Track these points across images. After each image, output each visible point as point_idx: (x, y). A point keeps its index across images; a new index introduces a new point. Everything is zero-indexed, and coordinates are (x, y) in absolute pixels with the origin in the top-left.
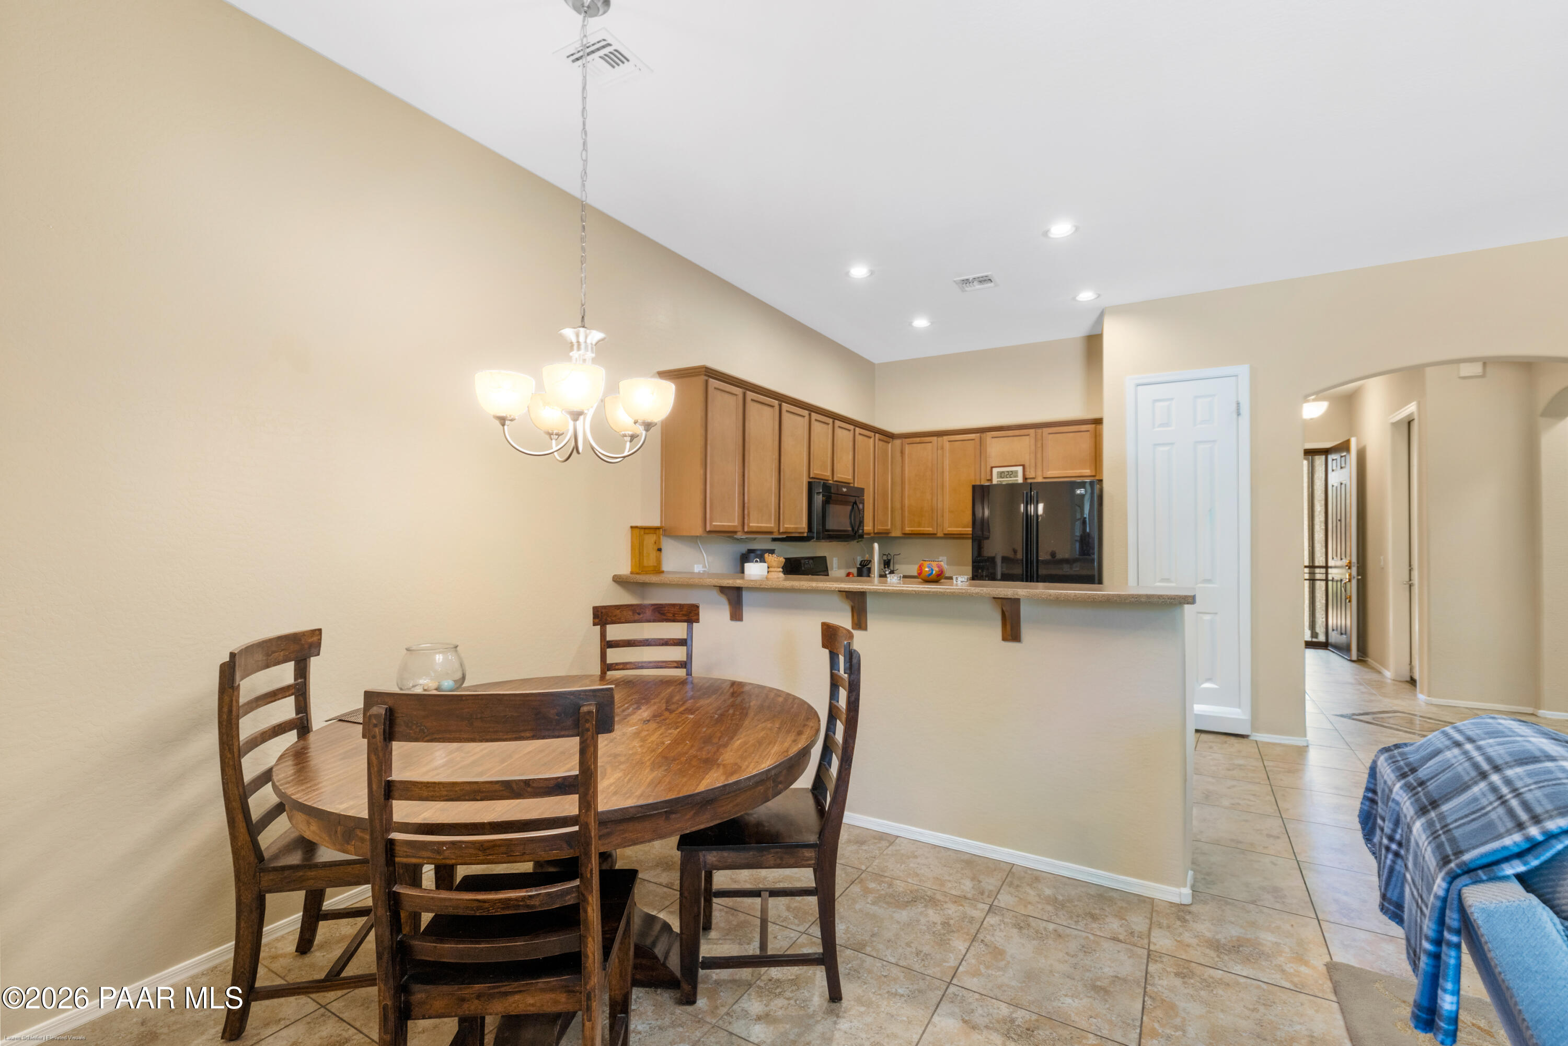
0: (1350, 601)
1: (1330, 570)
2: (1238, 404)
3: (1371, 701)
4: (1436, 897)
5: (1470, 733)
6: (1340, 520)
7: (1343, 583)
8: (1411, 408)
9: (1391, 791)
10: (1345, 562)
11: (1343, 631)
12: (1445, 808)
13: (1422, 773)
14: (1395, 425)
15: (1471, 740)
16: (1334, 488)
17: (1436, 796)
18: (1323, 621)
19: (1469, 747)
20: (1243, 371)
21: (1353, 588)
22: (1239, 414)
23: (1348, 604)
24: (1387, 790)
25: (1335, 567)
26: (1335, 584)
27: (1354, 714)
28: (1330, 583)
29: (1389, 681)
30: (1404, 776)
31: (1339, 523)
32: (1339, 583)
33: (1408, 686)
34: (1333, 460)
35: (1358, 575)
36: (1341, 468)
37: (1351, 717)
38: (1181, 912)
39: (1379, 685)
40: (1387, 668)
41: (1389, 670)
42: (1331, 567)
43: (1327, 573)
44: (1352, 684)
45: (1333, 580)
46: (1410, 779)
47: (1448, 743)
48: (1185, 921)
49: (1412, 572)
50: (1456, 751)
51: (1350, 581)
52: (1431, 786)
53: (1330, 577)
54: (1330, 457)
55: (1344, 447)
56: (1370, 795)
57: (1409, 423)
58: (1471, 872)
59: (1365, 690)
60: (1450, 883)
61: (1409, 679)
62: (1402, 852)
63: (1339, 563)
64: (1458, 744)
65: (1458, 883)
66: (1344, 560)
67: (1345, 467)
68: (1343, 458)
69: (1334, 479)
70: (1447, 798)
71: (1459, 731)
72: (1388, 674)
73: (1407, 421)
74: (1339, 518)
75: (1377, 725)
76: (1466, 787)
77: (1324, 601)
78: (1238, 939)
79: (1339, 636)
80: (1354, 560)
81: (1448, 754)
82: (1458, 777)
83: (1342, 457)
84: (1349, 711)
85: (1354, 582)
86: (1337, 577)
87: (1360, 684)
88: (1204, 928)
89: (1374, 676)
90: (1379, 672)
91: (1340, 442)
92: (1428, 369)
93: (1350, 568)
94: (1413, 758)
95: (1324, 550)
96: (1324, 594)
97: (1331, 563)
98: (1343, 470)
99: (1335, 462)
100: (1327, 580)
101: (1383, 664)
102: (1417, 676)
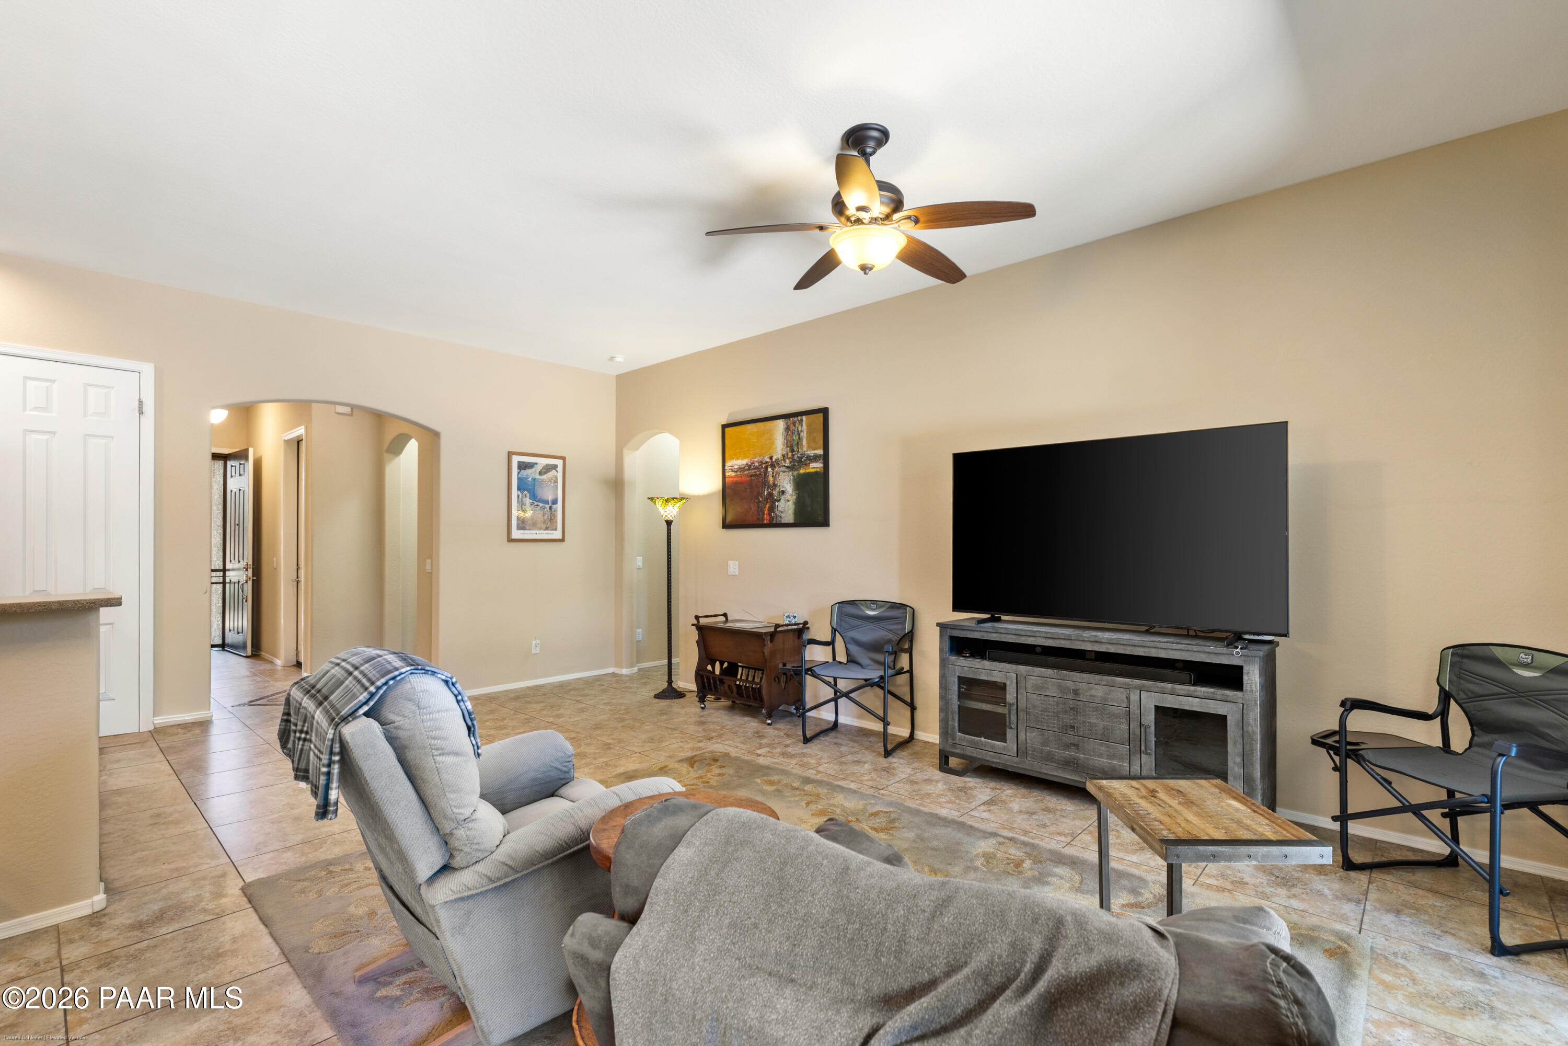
0: (246, 601)
1: (228, 573)
2: (141, 402)
3: (265, 687)
4: (329, 740)
5: (344, 658)
6: (238, 525)
7: (240, 584)
8: (300, 431)
9: (300, 704)
10: (243, 564)
11: (240, 630)
12: (331, 698)
13: (318, 686)
14: (288, 442)
15: (344, 660)
16: (233, 493)
17: (327, 694)
18: (218, 625)
19: (343, 664)
20: (148, 369)
21: (249, 588)
22: (141, 413)
23: (245, 603)
24: (298, 705)
25: (233, 570)
26: (232, 586)
27: (251, 702)
28: (227, 585)
29: (280, 668)
30: (308, 692)
31: (237, 527)
32: (236, 585)
33: (294, 669)
34: (232, 466)
35: (253, 576)
36: (240, 475)
37: (251, 703)
38: (96, 919)
39: (272, 673)
40: (279, 658)
41: (279, 659)
42: (229, 570)
43: (224, 576)
44: (247, 677)
45: (230, 583)
46: (313, 691)
47: (332, 666)
48: (101, 923)
49: (299, 571)
50: (337, 668)
51: (247, 582)
52: (324, 691)
53: (228, 580)
54: (229, 463)
55: (241, 455)
56: (285, 717)
57: (298, 442)
58: (345, 719)
59: (259, 679)
60: (335, 729)
61: (295, 663)
62: (308, 737)
63: (236, 566)
64: (338, 664)
65: (339, 727)
66: (241, 563)
67: (244, 475)
68: (242, 466)
69: (232, 485)
70: (332, 692)
71: (338, 658)
72: (279, 662)
73: (296, 440)
74: (237, 522)
75: (272, 705)
76: (343, 682)
77: (220, 604)
78: (161, 910)
79: (236, 635)
80: (250, 562)
81: (333, 671)
82: (339, 679)
83: (240, 464)
84: (246, 700)
85: (250, 583)
86: (235, 580)
87: (256, 675)
88: (124, 919)
89: (267, 666)
90: (272, 662)
91: (238, 450)
92: (313, 404)
93: (247, 570)
94: (312, 682)
95: (221, 554)
96: (221, 597)
97: (228, 566)
98: (242, 477)
99: (233, 468)
100: (224, 583)
101: (275, 655)
102: (302, 660)
